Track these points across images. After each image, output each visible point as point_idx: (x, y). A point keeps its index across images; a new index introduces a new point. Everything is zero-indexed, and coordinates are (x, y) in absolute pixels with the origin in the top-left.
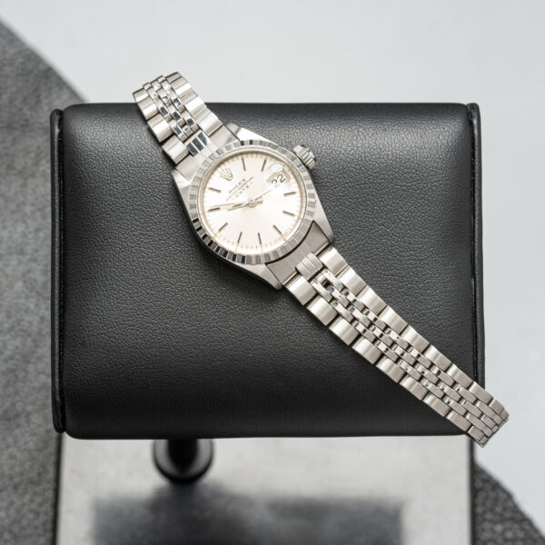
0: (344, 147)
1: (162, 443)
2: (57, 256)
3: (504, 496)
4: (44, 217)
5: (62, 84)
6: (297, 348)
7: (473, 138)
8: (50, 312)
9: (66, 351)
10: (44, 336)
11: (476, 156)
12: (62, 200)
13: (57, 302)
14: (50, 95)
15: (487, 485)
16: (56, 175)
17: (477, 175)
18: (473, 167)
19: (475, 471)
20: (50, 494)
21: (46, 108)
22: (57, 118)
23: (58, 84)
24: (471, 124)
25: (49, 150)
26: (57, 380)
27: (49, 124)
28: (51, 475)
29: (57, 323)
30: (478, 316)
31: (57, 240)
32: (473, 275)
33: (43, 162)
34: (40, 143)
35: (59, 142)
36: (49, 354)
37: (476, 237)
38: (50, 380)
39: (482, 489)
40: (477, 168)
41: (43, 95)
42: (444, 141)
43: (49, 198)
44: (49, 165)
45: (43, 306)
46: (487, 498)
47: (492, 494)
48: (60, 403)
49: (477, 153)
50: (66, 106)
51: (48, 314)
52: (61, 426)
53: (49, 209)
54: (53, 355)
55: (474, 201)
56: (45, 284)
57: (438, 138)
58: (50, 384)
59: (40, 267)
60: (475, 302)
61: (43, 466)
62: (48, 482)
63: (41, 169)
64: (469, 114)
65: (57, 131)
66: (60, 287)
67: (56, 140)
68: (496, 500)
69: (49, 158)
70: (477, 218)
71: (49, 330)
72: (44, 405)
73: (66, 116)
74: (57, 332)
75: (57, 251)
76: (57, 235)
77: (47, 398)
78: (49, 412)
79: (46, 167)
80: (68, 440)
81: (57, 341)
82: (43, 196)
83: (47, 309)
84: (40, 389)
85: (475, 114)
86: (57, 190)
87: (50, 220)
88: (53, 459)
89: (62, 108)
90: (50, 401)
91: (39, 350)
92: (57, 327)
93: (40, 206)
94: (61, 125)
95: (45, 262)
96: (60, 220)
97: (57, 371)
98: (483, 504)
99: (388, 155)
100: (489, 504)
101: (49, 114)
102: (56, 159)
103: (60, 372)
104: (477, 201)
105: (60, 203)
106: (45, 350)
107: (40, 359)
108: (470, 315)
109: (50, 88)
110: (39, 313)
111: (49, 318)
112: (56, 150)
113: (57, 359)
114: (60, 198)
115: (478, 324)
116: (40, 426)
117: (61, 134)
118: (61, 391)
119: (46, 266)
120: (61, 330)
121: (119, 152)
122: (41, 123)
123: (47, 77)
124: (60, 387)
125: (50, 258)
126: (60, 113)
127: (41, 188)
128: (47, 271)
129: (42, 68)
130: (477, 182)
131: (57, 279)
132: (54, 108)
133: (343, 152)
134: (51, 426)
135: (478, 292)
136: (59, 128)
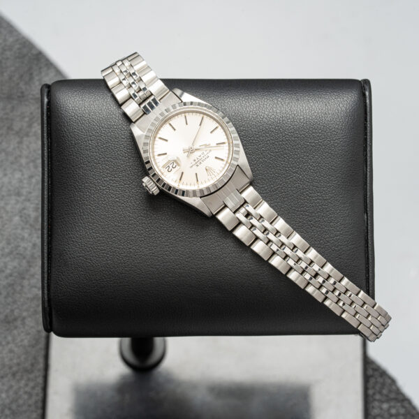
0: (266, 113)
1: (127, 341)
2: (46, 197)
3: (389, 381)
4: (36, 167)
5: (49, 64)
6: (230, 267)
7: (366, 106)
8: (40, 240)
9: (53, 270)
10: (36, 258)
11: (368, 120)
12: (50, 153)
13: (46, 232)
14: (40, 72)
15: (376, 373)
16: (45, 135)
17: (368, 134)
18: (366, 128)
19: (367, 363)
20: (40, 380)
21: (37, 83)
22: (46, 90)
23: (47, 65)
24: (364, 95)
25: (40, 116)
26: (46, 292)
27: (39, 96)
28: (41, 365)
29: (46, 248)
30: (370, 243)
31: (46, 184)
32: (366, 212)
33: (35, 125)
34: (33, 110)
35: (47, 109)
36: (39, 272)
37: (368, 182)
38: (40, 292)
39: (372, 376)
40: (368, 129)
41: (35, 73)
42: (343, 109)
43: (40, 152)
44: (40, 127)
45: (35, 235)
46: (376, 382)
47: (380, 380)
48: (48, 309)
49: (368, 118)
50: (52, 82)
51: (39, 241)
52: (49, 327)
53: (39, 161)
54: (43, 272)
55: (366, 154)
56: (36, 219)
57: (338, 106)
58: (41, 295)
59: (32, 206)
60: (367, 232)
61: (35, 358)
62: (39, 370)
63: (33, 130)
64: (362, 88)
65: (46, 100)
66: (48, 220)
67: (45, 108)
68: (383, 385)
69: (40, 121)
70: (368, 167)
71: (40, 254)
72: (36, 312)
73: (53, 89)
74: (46, 255)
75: (46, 193)
76: (46, 180)
77: (38, 306)
78: (40, 317)
79: (37, 128)
80: (55, 339)
81: (46, 262)
82: (35, 151)
83: (38, 237)
84: (32, 299)
85: (367, 87)
86: (46, 146)
87: (40, 169)
88: (43, 353)
89: (50, 83)
90: (40, 309)
91: (32, 269)
92: (46, 251)
93: (33, 159)
94: (49, 96)
95: (37, 202)
96: (48, 169)
97: (46, 285)
98: (373, 388)
99: (301, 119)
100: (378, 387)
101: (40, 87)
102: (45, 122)
103: (49, 286)
104: (369, 155)
105: (48, 156)
106: (37, 269)
107: (33, 276)
108: (363, 242)
109: (40, 68)
110: (32, 241)
111: (40, 244)
112: (45, 115)
113: (46, 276)
114: (48, 152)
115: (370, 249)
116: (32, 327)
117: (49, 103)
118: (49, 300)
119: (37, 204)
120: (49, 253)
121: (93, 117)
122: (33, 95)
123: (38, 59)
124: (48, 297)
125: (40, 199)
126: (48, 86)
127: (34, 145)
128: (38, 208)
129: (34, 52)
130: (368, 140)
131: (46, 214)
132: (43, 83)
133: (266, 116)
134: (41, 327)
135: (369, 224)
136: (48, 98)
